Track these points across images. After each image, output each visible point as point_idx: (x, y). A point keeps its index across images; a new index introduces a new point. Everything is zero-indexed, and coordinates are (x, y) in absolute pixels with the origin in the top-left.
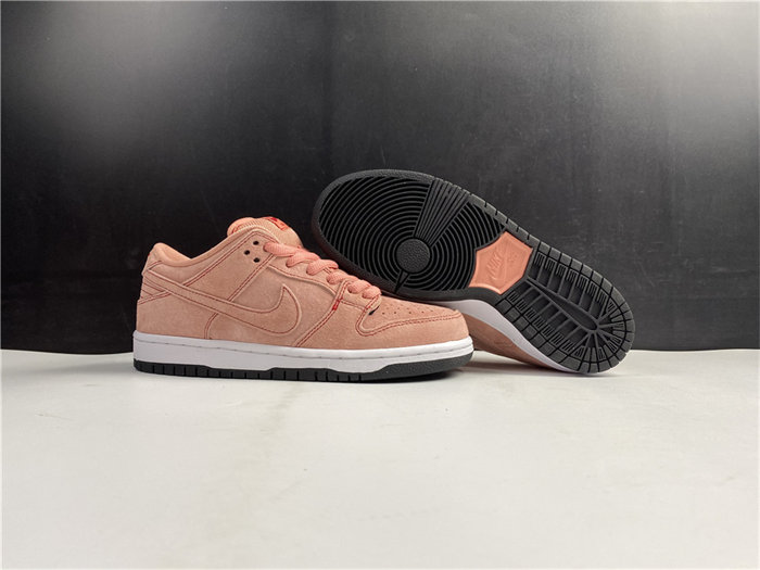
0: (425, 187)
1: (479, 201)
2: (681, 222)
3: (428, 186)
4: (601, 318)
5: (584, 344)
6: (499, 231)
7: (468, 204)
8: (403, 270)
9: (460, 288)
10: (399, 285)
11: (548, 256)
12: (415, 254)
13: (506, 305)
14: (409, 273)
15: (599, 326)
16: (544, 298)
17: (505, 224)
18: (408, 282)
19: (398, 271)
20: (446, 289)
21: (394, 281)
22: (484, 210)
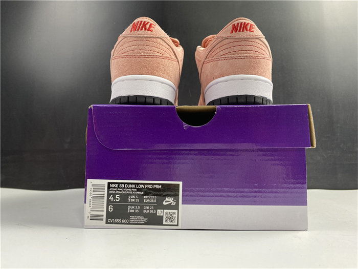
2: (339, 125)
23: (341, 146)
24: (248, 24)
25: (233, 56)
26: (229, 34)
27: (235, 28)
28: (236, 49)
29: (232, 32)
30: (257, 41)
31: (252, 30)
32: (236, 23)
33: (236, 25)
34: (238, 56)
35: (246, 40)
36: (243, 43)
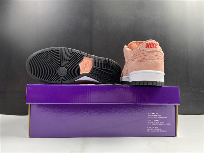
0: (58, 51)
1: (75, 50)
3: (59, 50)
4: (113, 70)
5: (111, 77)
6: (83, 57)
7: (72, 52)
8: (61, 77)
9: (78, 76)
10: (62, 81)
11: (97, 59)
12: (63, 71)
13: (91, 75)
14: (63, 77)
15: (114, 72)
16: (99, 70)
17: (84, 55)
18: (64, 79)
19: (60, 78)
20: (75, 77)
21: (60, 81)
22: (77, 52)
23: (193, 90)
24: (155, 43)
25: (146, 60)
26: (144, 48)
27: (148, 46)
28: (148, 57)
29: (146, 48)
30: (159, 53)
31: (157, 47)
32: (148, 42)
33: (148, 44)
34: (149, 60)
35: (153, 52)
36: (152, 54)
